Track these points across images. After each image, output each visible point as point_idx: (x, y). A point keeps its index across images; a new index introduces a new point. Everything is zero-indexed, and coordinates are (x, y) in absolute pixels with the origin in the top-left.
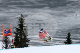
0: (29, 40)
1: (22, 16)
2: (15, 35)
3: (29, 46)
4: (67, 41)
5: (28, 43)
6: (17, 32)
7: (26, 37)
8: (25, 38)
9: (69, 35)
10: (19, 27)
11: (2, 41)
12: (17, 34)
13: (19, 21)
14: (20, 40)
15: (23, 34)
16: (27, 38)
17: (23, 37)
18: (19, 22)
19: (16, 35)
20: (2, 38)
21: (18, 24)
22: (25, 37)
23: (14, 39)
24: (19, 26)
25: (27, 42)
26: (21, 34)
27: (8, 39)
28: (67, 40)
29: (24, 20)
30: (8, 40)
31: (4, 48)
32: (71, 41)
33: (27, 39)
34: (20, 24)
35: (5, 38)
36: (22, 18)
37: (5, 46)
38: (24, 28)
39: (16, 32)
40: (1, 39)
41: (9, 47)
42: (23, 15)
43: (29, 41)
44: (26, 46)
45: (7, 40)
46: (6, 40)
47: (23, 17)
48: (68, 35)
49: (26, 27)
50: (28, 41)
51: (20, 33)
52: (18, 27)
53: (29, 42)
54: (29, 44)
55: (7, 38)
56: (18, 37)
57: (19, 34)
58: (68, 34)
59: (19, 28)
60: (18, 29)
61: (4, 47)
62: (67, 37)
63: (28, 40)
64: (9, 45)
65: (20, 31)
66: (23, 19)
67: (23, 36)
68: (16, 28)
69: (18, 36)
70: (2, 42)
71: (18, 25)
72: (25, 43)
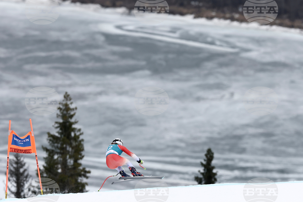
0: (87, 169)
1: (67, 97)
2: (45, 155)
3: (87, 188)
4: (202, 174)
5: (84, 180)
6: (53, 146)
7: (80, 161)
8: (77, 165)
9: (210, 156)
10: (58, 132)
11: (6, 174)
12: (51, 153)
13: (58, 112)
14: (60, 171)
15: (69, 152)
16: (80, 165)
17: (70, 162)
18: (58, 116)
19: (49, 155)
20: (5, 165)
21: (56, 123)
22: (76, 161)
23: (42, 168)
24: (58, 130)
25: (80, 175)
26: (63, 152)
27: (25, 167)
28: (202, 170)
29: (73, 109)
30: (25, 170)
31: (13, 196)
32: (215, 174)
33: (81, 168)
34: (61, 121)
35: (15, 165)
36: (69, 102)
37: (14, 189)
38: (73, 134)
39: (49, 147)
40: (3, 166)
41: (26, 191)
42: (71, 96)
43: (88, 175)
44: (80, 188)
45: (21, 170)
46: (17, 169)
47: (70, 99)
48: (205, 158)
49: (80, 130)
50: (85, 173)
51: (62, 148)
52: (55, 132)
53: (87, 178)
54: (87, 184)
55: (19, 164)
56: (56, 163)
57: (57, 153)
58: (205, 153)
59: (57, 135)
60: (53, 137)
61: (12, 193)
62: (204, 163)
63: (84, 170)
64: (26, 185)
65: (62, 145)
66: (72, 106)
67: (70, 157)
68: (49, 134)
69: (56, 157)
70: (4, 178)
71: (57, 125)
72: (76, 180)
